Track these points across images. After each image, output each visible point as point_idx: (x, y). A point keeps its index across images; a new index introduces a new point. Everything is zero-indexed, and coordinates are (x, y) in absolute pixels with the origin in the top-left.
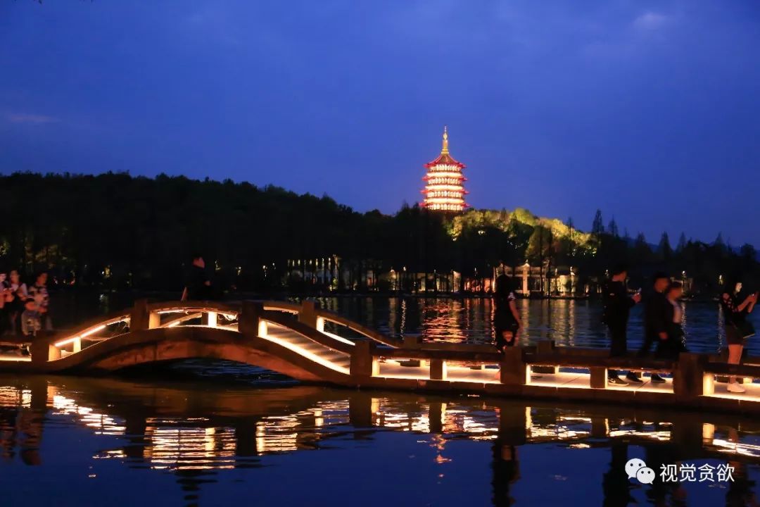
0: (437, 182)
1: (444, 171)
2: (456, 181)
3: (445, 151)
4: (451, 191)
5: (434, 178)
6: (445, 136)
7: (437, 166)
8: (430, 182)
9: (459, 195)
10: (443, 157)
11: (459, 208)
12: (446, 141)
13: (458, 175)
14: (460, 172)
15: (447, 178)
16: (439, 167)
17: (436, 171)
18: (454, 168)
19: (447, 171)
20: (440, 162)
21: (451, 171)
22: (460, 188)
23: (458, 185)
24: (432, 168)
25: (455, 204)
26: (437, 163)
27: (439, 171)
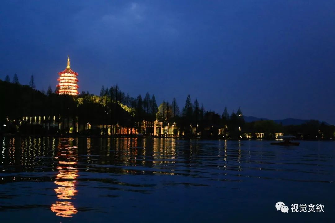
0: (65, 82)
1: (68, 76)
2: (74, 82)
3: (68, 67)
4: (72, 86)
5: (63, 79)
6: (69, 60)
7: (65, 74)
8: (61, 81)
9: (75, 88)
10: (68, 70)
11: (75, 94)
12: (69, 62)
13: (75, 79)
14: (76, 77)
15: (70, 80)
16: (66, 74)
17: (64, 76)
18: (73, 75)
19: (70, 76)
20: (67, 72)
21: (72, 77)
22: (76, 85)
23: (75, 83)
24: (63, 75)
25: (73, 92)
26: (65, 72)
27: (66, 76)
